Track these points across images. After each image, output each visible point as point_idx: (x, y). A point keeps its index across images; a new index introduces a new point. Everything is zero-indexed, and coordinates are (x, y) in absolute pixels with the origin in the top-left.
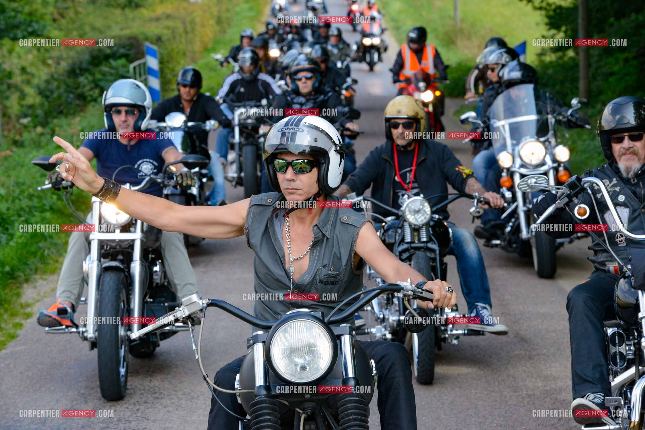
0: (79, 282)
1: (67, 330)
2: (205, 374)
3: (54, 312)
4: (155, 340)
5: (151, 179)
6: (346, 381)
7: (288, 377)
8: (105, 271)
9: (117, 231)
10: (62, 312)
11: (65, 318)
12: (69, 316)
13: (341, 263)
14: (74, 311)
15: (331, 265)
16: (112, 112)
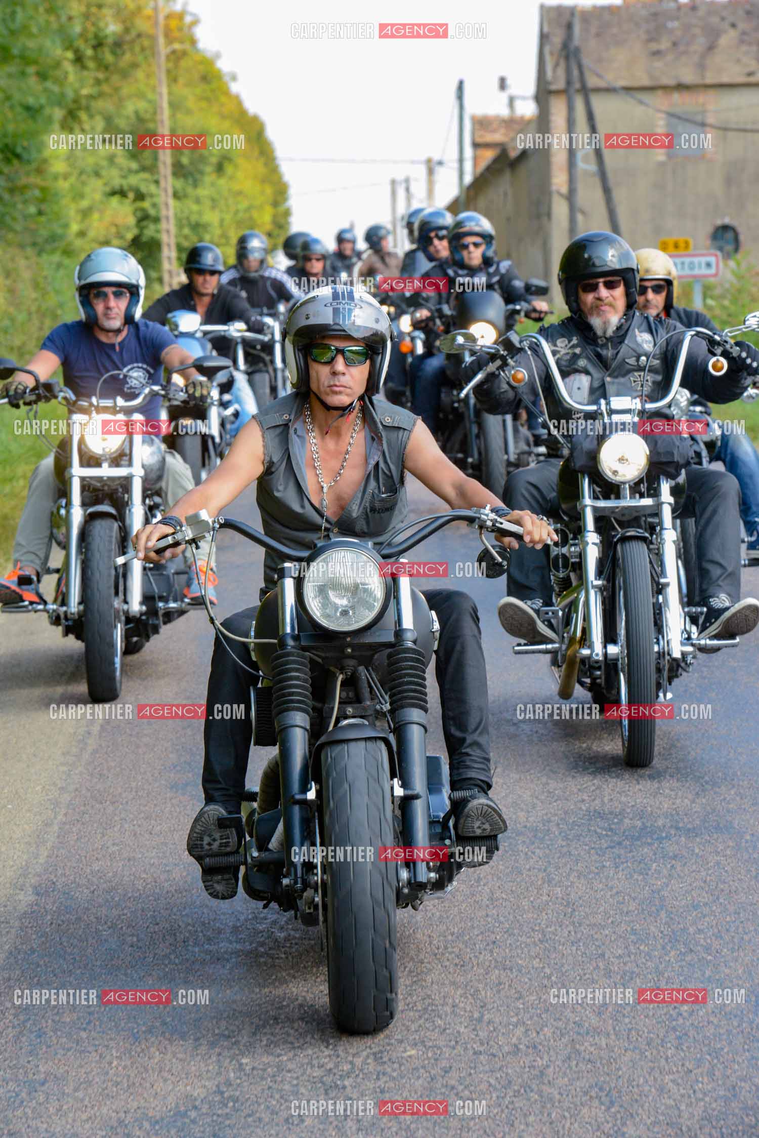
0: (46, 540)
1: (30, 607)
2: (212, 615)
3: (13, 582)
4: (157, 622)
5: (152, 390)
6: (399, 633)
7: (324, 622)
8: (90, 518)
9: (105, 465)
10: (24, 581)
11: (28, 590)
12: (33, 586)
13: (394, 481)
14: (39, 581)
15: (381, 485)
16: (92, 295)
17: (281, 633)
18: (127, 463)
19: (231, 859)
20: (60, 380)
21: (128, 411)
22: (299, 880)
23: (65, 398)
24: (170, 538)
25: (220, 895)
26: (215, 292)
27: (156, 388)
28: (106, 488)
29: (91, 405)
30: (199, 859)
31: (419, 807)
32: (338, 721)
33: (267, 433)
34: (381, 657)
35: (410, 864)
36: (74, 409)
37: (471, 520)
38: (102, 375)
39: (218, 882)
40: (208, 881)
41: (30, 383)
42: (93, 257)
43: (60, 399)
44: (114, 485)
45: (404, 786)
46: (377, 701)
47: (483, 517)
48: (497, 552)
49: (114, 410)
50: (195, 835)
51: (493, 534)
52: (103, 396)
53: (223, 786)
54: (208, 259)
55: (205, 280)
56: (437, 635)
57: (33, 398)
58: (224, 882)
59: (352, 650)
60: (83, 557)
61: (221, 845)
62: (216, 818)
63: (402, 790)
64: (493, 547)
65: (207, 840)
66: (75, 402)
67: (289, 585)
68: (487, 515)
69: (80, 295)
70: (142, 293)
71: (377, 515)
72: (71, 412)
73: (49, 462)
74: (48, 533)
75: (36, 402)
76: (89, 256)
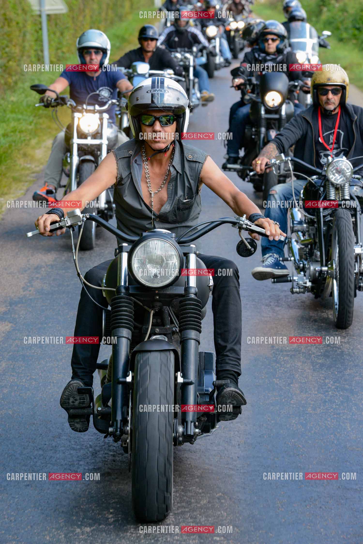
0: (60, 172)
2: (79, 271)
3: (44, 193)
5: (112, 102)
6: (187, 289)
7: (143, 281)
8: (82, 162)
9: (89, 138)
10: (49, 192)
11: (51, 196)
12: (53, 195)
13: (192, 192)
14: (56, 192)
15: (186, 195)
16: (84, 53)
17: (118, 285)
18: (100, 137)
19: (85, 411)
20: (67, 96)
21: (101, 112)
22: (118, 430)
23: (71, 105)
24: (57, 224)
25: (78, 430)
26: (154, 50)
27: (114, 101)
28: (89, 149)
29: (83, 108)
30: (67, 409)
31: (191, 389)
32: (150, 336)
33: (119, 161)
34: (176, 302)
35: (184, 422)
36: (75, 110)
37: (234, 224)
38: (89, 94)
39: (77, 423)
40: (72, 422)
41: (54, 96)
42: (85, 34)
43: (68, 105)
44: (93, 148)
45: (184, 376)
46: (173, 325)
47: (241, 222)
48: (248, 242)
49: (94, 112)
50: (65, 397)
51: (247, 232)
52: (89, 104)
53: (83, 366)
54: (150, 33)
55: (148, 44)
56: (212, 288)
57: (55, 104)
58: (81, 423)
59: (159, 298)
60: (78, 180)
61: (80, 403)
62: (77, 388)
63: (182, 379)
64: (246, 239)
65: (71, 400)
66: (76, 107)
67: (125, 256)
68: (243, 221)
69: (79, 52)
70: (109, 53)
71: (181, 212)
72: (73, 112)
73: (62, 134)
74: (61, 169)
75: (56, 106)
76: (84, 33)
